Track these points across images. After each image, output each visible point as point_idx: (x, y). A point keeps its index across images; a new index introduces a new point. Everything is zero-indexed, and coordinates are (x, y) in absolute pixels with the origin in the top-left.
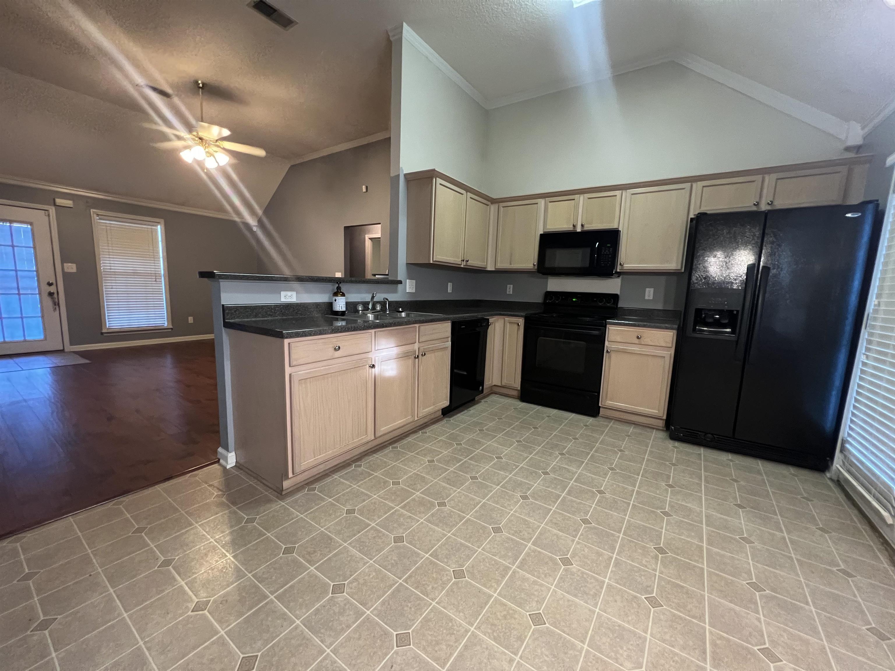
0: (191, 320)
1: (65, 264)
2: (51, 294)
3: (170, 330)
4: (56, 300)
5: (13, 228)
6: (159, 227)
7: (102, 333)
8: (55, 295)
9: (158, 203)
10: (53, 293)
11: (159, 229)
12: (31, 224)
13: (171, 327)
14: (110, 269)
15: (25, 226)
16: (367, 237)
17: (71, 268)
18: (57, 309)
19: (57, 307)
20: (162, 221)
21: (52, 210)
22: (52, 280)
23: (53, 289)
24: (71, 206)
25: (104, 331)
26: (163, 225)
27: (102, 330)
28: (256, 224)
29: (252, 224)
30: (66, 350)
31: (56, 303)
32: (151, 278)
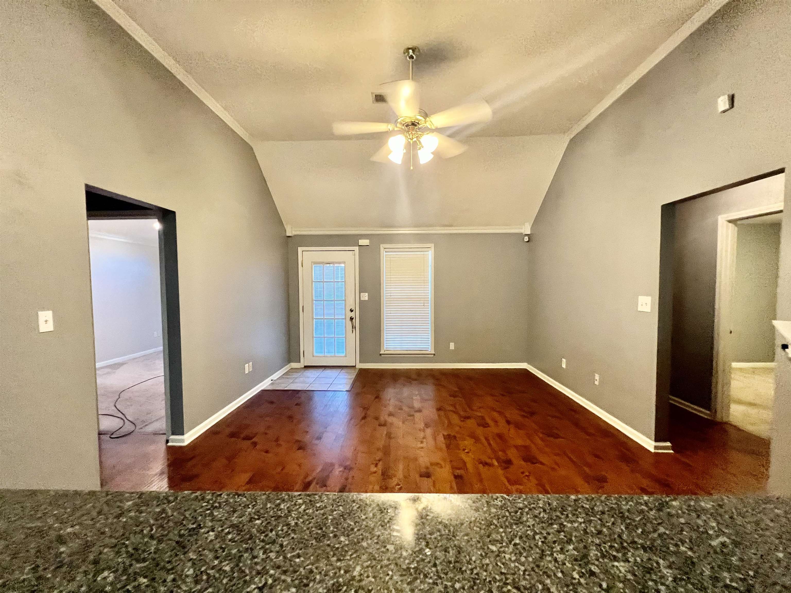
0: (452, 346)
1: (361, 294)
2: (351, 319)
3: (432, 356)
4: (354, 324)
6: (431, 251)
7: (381, 355)
8: (354, 320)
9: (430, 228)
10: (353, 318)
11: (430, 254)
12: (344, 263)
13: (434, 353)
14: (391, 296)
15: (341, 265)
16: (722, 220)
17: (365, 296)
19: (354, 330)
20: (432, 245)
21: (357, 249)
22: (353, 309)
23: (352, 314)
24: (368, 244)
25: (382, 352)
26: (433, 249)
27: (380, 351)
28: (529, 232)
29: (524, 234)
30: (357, 367)
31: (354, 327)
32: (421, 303)
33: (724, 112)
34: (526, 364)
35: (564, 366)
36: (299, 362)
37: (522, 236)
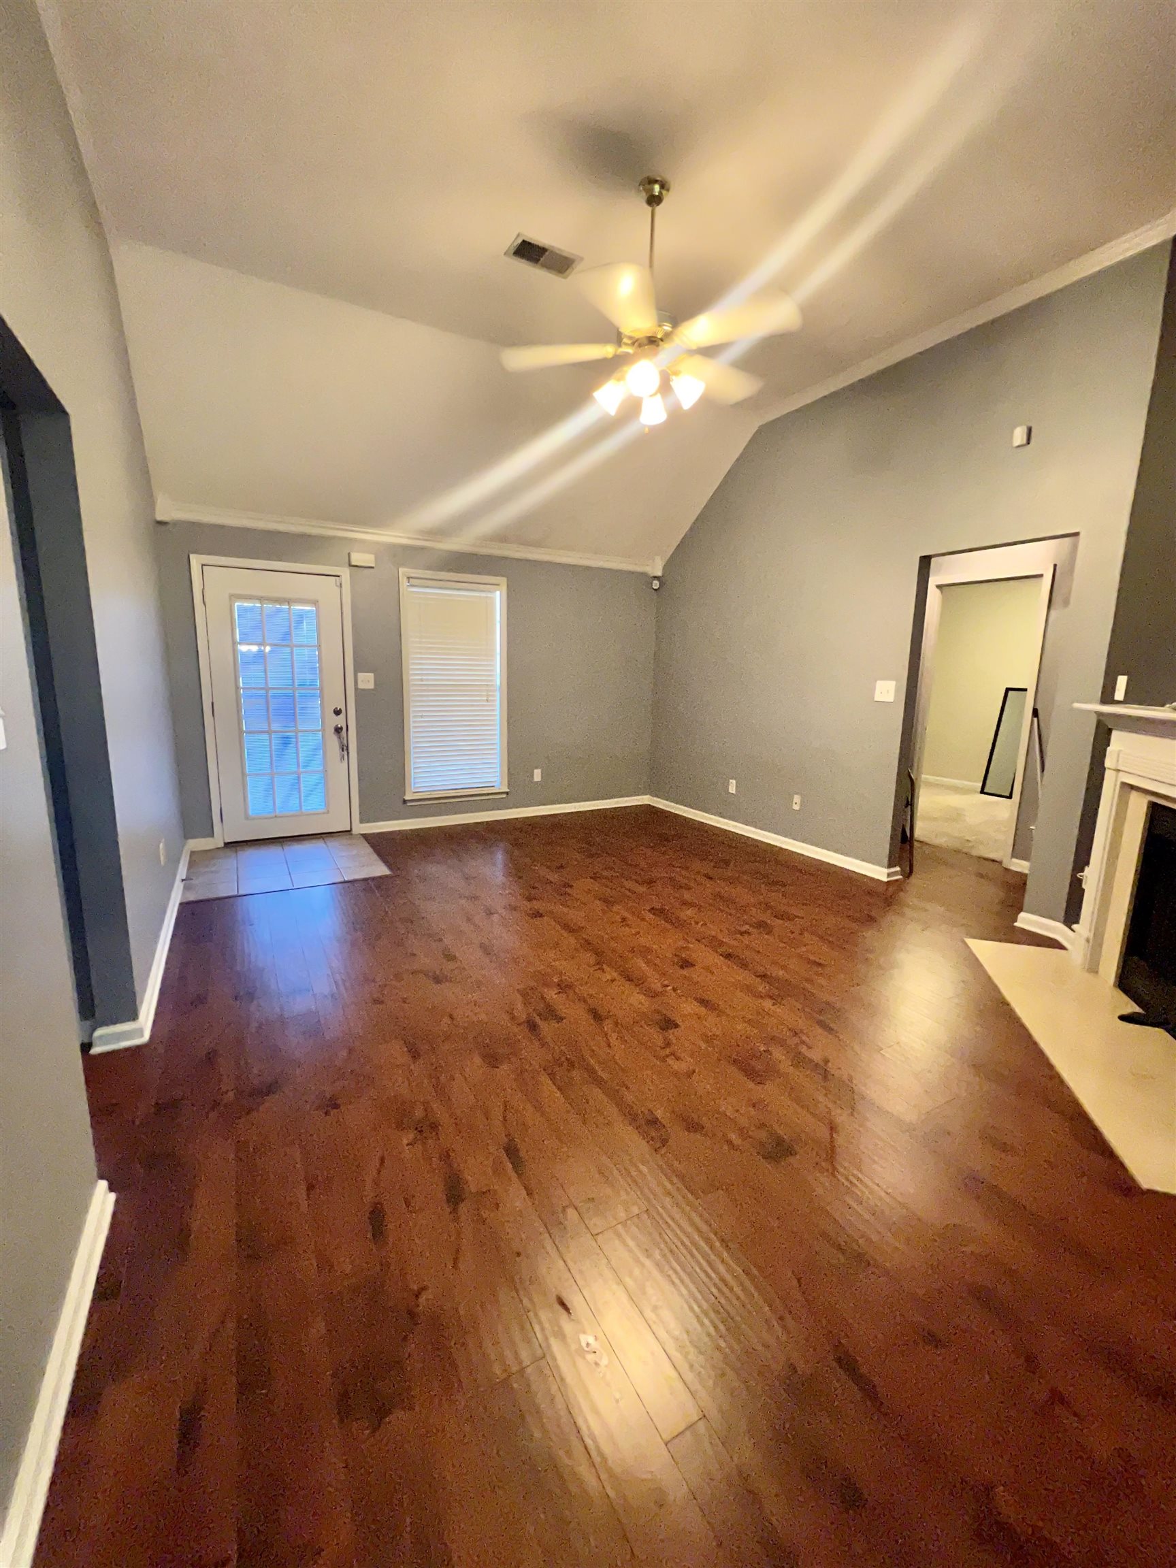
0: (537, 775)
1: (359, 674)
2: (338, 730)
3: (504, 796)
4: (345, 742)
5: (292, 612)
6: (498, 593)
7: (405, 802)
8: (344, 733)
9: (499, 545)
10: (341, 728)
11: (498, 598)
12: (315, 603)
13: (507, 790)
14: (422, 680)
15: (308, 608)
17: (367, 681)
18: (346, 757)
19: (345, 754)
20: (503, 581)
21: (345, 573)
22: (341, 706)
23: (340, 721)
24: (373, 565)
25: (408, 797)
26: (504, 588)
27: (405, 795)
28: (659, 573)
29: (652, 575)
30: (355, 831)
31: (344, 748)
32: (481, 696)
33: (1019, 446)
34: (647, 797)
35: (732, 789)
36: (212, 835)
37: (647, 579)
